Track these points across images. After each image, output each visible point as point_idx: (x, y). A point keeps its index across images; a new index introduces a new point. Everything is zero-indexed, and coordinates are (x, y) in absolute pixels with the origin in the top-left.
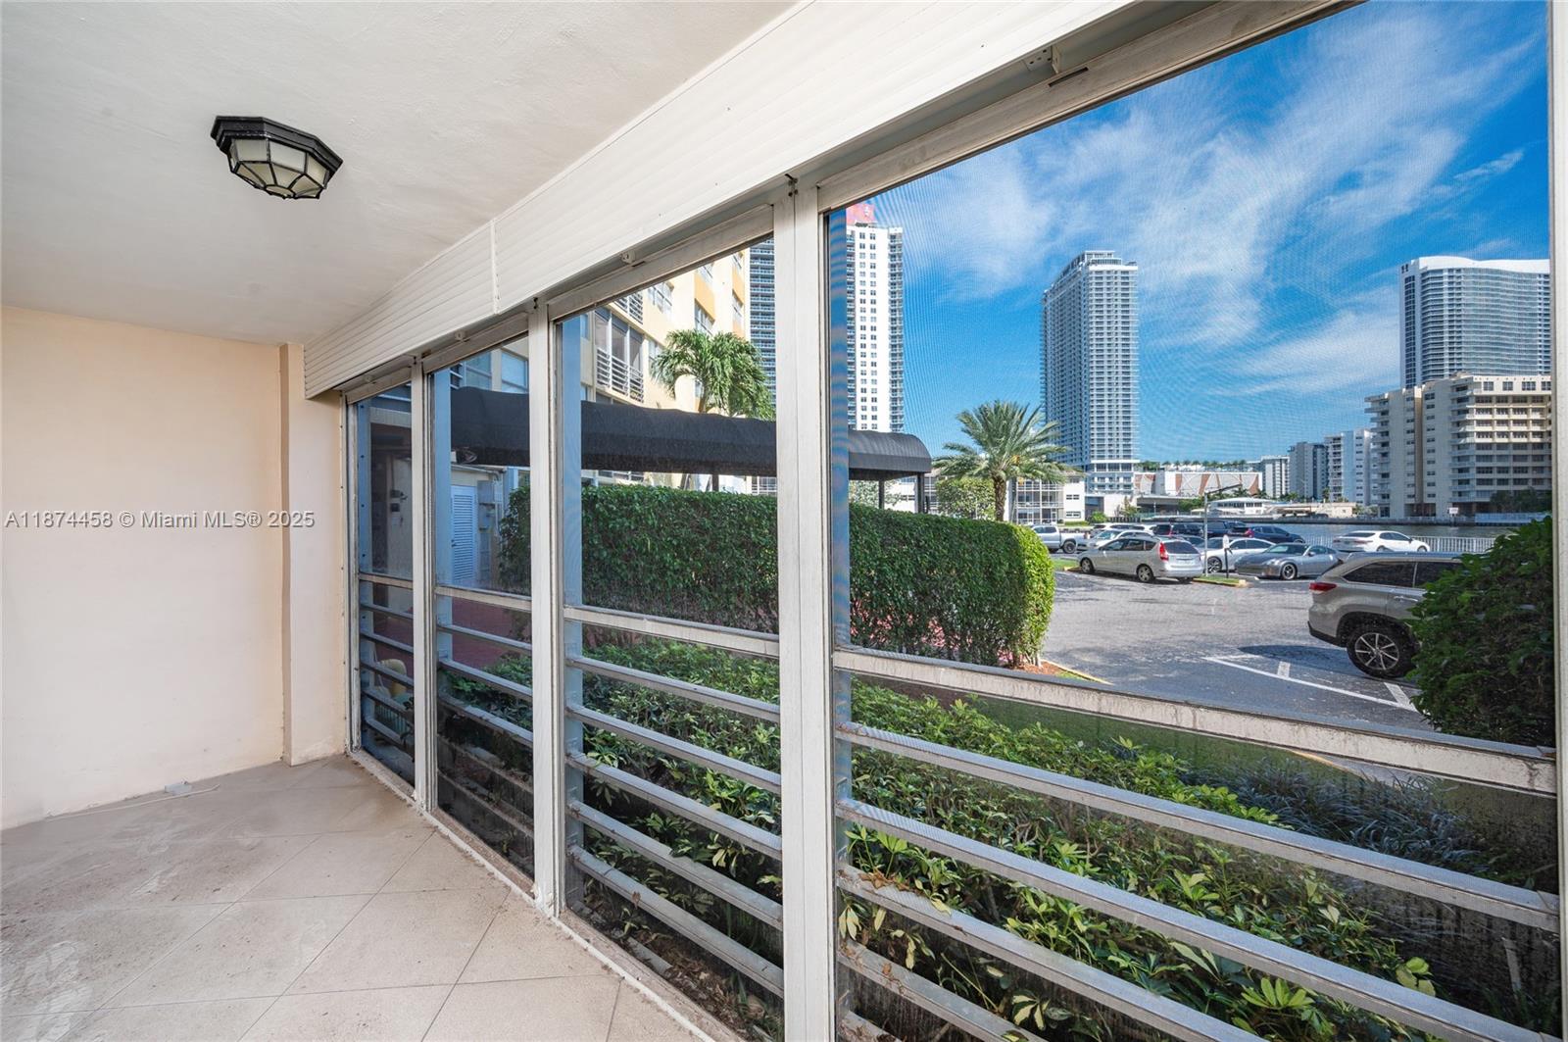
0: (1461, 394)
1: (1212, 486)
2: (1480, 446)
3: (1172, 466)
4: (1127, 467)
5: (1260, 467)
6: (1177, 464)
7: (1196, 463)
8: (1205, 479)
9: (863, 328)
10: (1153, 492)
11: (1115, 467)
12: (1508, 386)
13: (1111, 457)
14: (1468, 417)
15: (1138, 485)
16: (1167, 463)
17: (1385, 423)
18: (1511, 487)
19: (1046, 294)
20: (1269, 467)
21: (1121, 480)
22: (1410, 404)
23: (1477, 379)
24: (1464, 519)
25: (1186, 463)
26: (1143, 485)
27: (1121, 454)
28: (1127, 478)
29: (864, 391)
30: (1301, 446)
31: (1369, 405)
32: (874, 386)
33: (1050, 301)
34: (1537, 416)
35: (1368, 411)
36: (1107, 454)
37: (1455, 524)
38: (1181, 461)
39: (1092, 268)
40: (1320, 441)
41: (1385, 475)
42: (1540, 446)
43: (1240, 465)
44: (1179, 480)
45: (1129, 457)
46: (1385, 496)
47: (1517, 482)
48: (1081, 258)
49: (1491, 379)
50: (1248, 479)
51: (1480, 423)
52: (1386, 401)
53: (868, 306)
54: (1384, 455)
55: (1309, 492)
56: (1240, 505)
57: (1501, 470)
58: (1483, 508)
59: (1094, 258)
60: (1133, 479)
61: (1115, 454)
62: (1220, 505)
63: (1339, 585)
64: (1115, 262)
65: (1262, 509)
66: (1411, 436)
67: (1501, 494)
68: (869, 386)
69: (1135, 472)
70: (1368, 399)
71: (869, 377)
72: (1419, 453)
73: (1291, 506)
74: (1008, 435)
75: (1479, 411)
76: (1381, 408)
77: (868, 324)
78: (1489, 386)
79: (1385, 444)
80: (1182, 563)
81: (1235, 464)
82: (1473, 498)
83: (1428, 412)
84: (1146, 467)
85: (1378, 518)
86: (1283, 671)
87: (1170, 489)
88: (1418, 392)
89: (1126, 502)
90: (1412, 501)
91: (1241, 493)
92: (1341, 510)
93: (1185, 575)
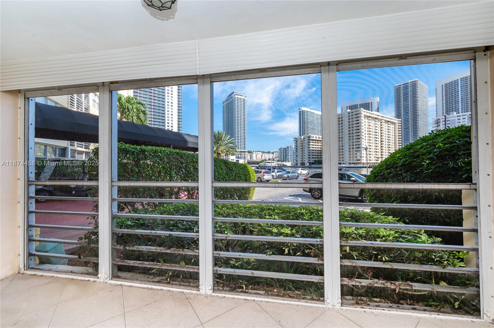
0: (309, 139)
1: (263, 158)
2: (313, 150)
3: (255, 152)
4: (244, 152)
5: (273, 153)
6: (256, 152)
7: (260, 152)
8: (262, 156)
9: (168, 102)
10: (250, 159)
11: (242, 152)
12: (316, 137)
13: (240, 149)
14: (310, 144)
15: (247, 157)
16: (254, 151)
17: (297, 144)
18: (317, 159)
19: (224, 101)
20: (275, 153)
21: (243, 155)
22: (301, 140)
23: (312, 135)
24: (310, 166)
25: (258, 151)
26: (248, 157)
27: (243, 148)
28: (245, 155)
29: (168, 123)
30: (281, 148)
31: (294, 140)
32: (172, 122)
33: (225, 103)
34: (320, 144)
35: (294, 141)
36: (240, 148)
37: (308, 167)
38: (257, 151)
39: (236, 96)
40: (285, 147)
41: (297, 156)
42: (320, 150)
43: (269, 153)
44: (256, 155)
45: (245, 149)
46: (297, 161)
47: (318, 158)
48: (233, 93)
49: (314, 136)
50: (271, 156)
51: (312, 145)
52: (297, 139)
53: (170, 95)
54: (297, 151)
55: (282, 160)
56: (270, 163)
57: (315, 155)
58: (313, 163)
59: (236, 93)
60: (246, 155)
61: (241, 148)
62: (265, 163)
63: (309, 179)
64: (242, 96)
65: (274, 164)
66: (301, 147)
67: (315, 160)
68: (170, 122)
69: (247, 154)
70: (294, 138)
71: (170, 119)
72: (302, 151)
73: (280, 163)
74: (221, 140)
75: (312, 142)
76: (296, 140)
77: (170, 101)
78: (313, 137)
79: (297, 149)
80: (268, 176)
81: (268, 152)
82: (311, 161)
83: (304, 142)
84: (249, 152)
85: (296, 166)
86: (300, 200)
87: (254, 159)
88: (302, 138)
89: (244, 161)
90: (301, 162)
91: (269, 160)
92: (289, 164)
93: (268, 179)
